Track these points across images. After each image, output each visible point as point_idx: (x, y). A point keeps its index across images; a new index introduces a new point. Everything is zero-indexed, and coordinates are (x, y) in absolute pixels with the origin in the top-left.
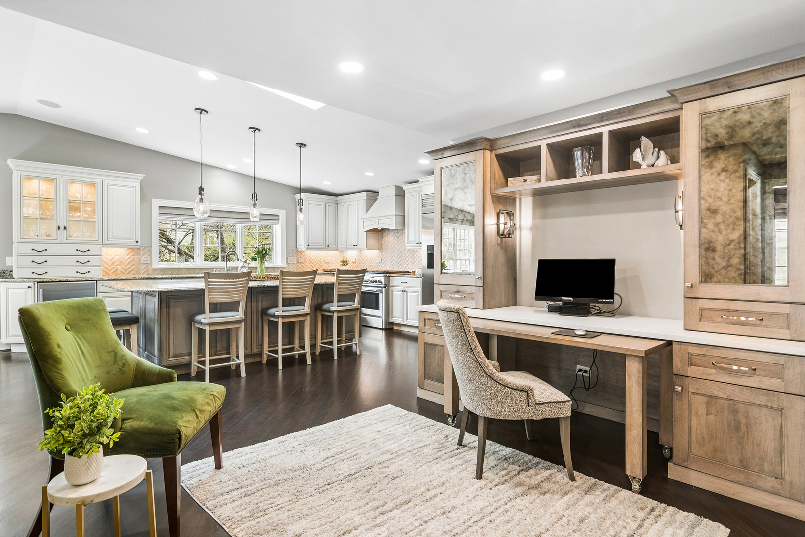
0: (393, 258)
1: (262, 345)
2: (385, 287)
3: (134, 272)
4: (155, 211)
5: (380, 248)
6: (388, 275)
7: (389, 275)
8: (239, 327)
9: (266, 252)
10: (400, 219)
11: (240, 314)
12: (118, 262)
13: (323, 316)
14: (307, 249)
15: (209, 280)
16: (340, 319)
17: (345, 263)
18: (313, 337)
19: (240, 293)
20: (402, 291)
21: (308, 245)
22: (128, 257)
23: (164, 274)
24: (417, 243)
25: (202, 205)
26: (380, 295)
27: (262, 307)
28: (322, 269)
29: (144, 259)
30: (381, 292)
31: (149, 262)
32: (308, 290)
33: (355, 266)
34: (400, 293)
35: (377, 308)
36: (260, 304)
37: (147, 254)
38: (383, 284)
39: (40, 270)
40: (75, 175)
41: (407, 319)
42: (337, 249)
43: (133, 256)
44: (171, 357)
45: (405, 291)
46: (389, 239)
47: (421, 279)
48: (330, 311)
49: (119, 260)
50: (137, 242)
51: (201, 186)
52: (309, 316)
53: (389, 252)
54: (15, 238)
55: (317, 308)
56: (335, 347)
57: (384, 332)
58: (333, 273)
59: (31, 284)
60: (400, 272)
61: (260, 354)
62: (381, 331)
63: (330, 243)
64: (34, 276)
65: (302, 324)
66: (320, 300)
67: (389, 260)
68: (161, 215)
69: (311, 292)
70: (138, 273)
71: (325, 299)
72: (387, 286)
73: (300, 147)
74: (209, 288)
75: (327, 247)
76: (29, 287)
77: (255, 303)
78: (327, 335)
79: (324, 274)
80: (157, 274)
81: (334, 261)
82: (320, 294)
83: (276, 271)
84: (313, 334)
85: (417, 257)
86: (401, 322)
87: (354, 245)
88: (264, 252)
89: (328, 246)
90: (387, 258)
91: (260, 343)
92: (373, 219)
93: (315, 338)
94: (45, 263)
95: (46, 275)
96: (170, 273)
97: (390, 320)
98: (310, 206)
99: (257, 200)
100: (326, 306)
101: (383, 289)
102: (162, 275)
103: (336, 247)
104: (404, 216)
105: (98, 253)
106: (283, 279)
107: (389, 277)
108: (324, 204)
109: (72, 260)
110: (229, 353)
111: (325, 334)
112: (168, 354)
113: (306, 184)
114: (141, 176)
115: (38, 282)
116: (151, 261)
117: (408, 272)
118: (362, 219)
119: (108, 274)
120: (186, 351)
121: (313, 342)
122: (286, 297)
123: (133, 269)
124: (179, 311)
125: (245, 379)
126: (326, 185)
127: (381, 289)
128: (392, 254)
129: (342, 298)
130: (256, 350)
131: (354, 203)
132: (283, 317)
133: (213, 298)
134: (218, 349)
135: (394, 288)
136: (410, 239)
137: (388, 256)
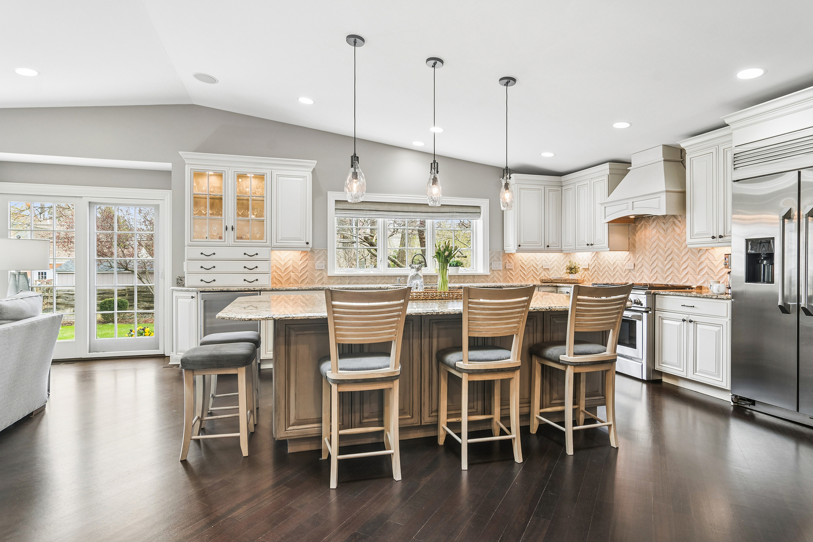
0: (655, 263)
1: (437, 411)
2: (647, 312)
3: (307, 280)
4: (331, 206)
5: (631, 247)
6: (653, 291)
7: (656, 291)
8: (390, 389)
9: (450, 254)
10: (675, 197)
11: (389, 365)
12: (291, 268)
13: (544, 367)
14: (518, 251)
15: (334, 303)
16: (577, 376)
17: (572, 270)
18: (526, 401)
19: (392, 328)
20: (684, 320)
21: (520, 246)
22: (302, 262)
23: (341, 284)
24: (713, 237)
25: (356, 182)
26: (638, 323)
27: (438, 347)
28: (538, 279)
29: (319, 264)
30: (640, 318)
31: (324, 268)
32: (518, 322)
33: (587, 275)
34: (678, 323)
35: (633, 345)
36: (435, 341)
37: (321, 260)
38: (645, 305)
39: (208, 278)
40: (245, 166)
41: (695, 370)
42: (561, 251)
43: (307, 261)
44: (291, 423)
45: (691, 321)
46: (649, 234)
47: (729, 302)
48: (558, 361)
49: (293, 266)
50: (307, 243)
51: (355, 154)
52: (518, 372)
53: (647, 253)
54: (187, 241)
55: (533, 351)
56: (569, 430)
57: (645, 386)
58: (555, 284)
59: (194, 294)
60: (673, 288)
61: (435, 426)
62: (640, 384)
63: (551, 242)
64: (203, 284)
65: (505, 384)
66: (538, 338)
67: (648, 266)
68: (338, 212)
69: (522, 326)
70: (312, 282)
71: (548, 337)
72: (652, 309)
73: (507, 84)
74: (335, 318)
75: (546, 248)
76: (192, 297)
77: (427, 340)
78: (551, 399)
79: (542, 286)
80: (333, 284)
81: (555, 268)
82: (540, 328)
83: (476, 280)
84: (527, 396)
85: (707, 261)
86: (683, 375)
87: (588, 245)
88: (447, 253)
89: (548, 246)
90: (645, 264)
91: (434, 408)
92: (622, 202)
93: (530, 402)
94: (213, 270)
95: (213, 282)
96: (348, 281)
97: (657, 367)
98: (522, 191)
99: (437, 172)
100: (552, 351)
101: (645, 315)
102: (338, 284)
103: (560, 247)
104: (684, 193)
105: (266, 257)
106: (469, 303)
107: (655, 294)
108: (542, 188)
109: (239, 267)
110: (381, 423)
111: (548, 396)
112: (287, 419)
113: (514, 161)
114: (313, 163)
115: (201, 292)
116: (326, 266)
117: (690, 288)
118: (601, 204)
119: (281, 283)
120: (314, 416)
121: (526, 410)
122: (476, 335)
123: (307, 277)
124: (303, 349)
125: (400, 484)
126: (547, 158)
127: (639, 314)
128: (655, 257)
129: (580, 339)
130: (427, 420)
131: (588, 182)
132: (471, 372)
133: (342, 336)
134: (366, 415)
135: (665, 315)
136: (696, 231)
137: (647, 259)
